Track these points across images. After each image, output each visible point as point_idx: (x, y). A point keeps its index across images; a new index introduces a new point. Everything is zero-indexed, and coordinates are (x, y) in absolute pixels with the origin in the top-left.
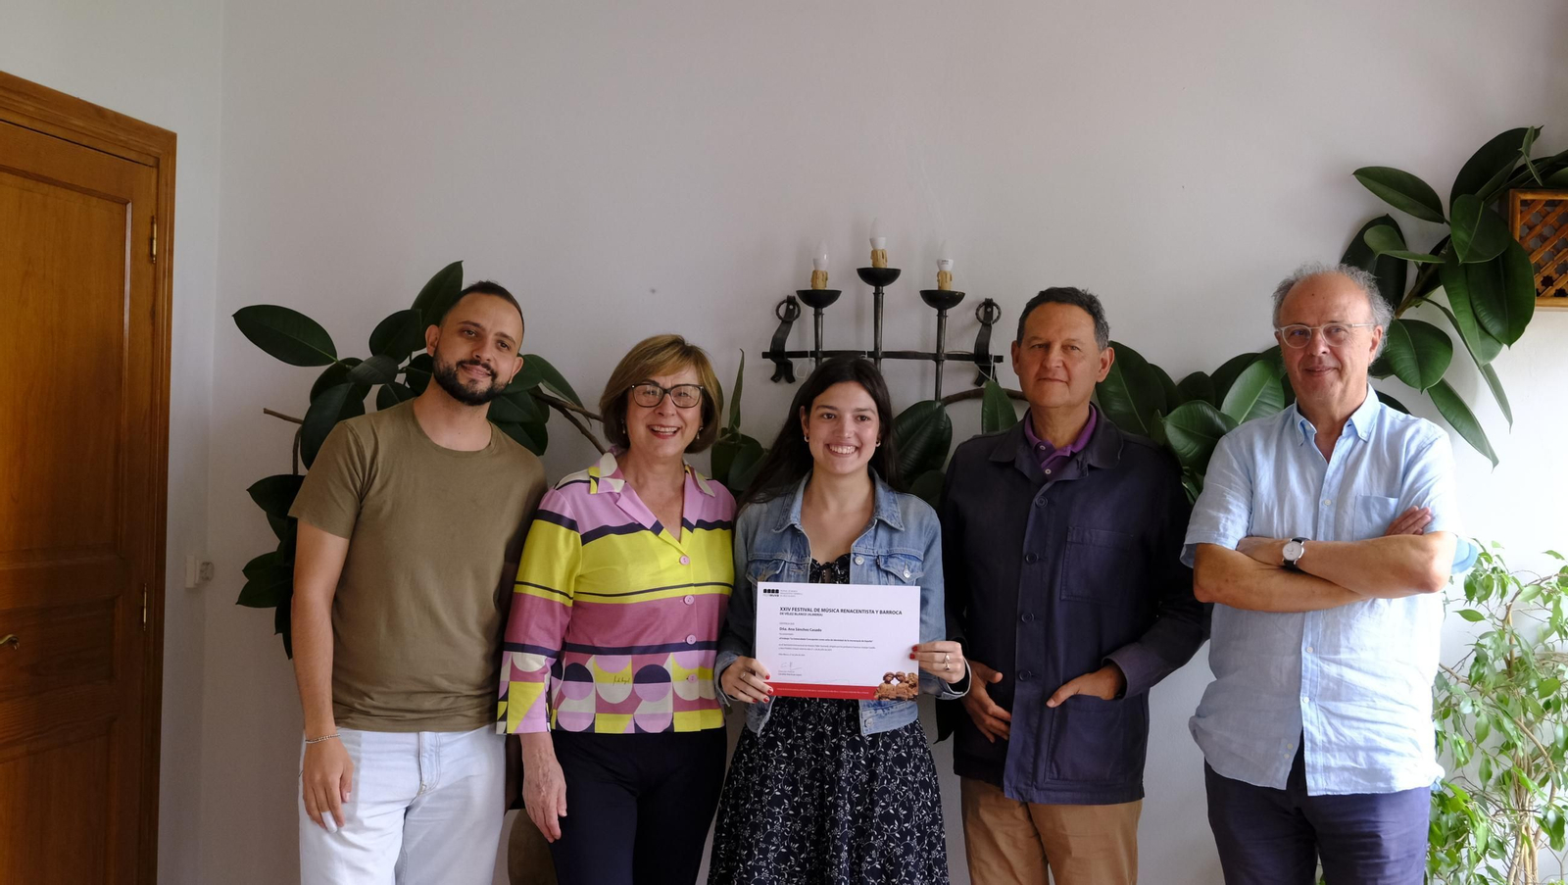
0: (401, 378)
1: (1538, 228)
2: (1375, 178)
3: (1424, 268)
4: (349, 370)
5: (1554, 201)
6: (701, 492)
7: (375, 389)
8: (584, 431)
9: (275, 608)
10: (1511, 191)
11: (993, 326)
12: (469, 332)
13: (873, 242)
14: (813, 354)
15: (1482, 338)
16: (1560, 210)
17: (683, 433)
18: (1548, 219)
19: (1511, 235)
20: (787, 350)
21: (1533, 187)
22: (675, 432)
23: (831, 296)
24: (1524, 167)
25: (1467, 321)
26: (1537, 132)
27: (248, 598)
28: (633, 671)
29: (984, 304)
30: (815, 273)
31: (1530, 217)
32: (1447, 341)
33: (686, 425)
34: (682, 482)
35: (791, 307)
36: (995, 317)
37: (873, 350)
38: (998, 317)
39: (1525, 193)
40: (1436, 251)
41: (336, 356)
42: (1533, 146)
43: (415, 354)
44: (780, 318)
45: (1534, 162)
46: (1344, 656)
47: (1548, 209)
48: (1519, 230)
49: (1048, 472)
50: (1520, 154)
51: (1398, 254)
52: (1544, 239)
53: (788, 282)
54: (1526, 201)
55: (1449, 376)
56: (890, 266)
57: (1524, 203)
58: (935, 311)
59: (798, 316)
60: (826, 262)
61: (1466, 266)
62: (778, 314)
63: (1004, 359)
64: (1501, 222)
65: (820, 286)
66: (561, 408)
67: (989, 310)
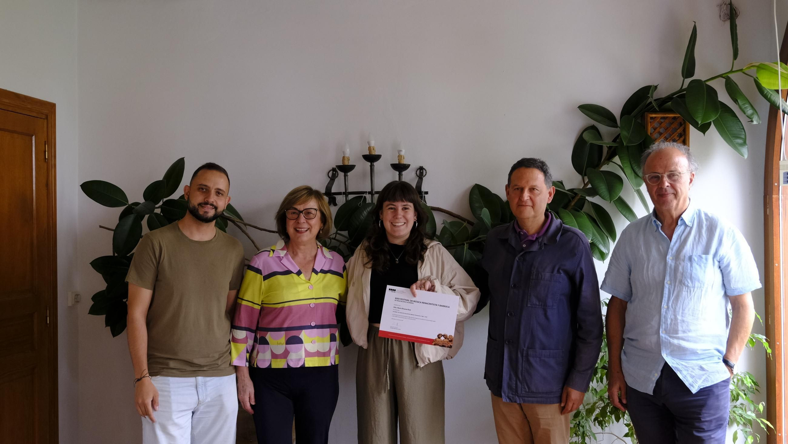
0: (158, 211)
1: (658, 129)
2: (587, 109)
3: (610, 148)
4: (134, 208)
5: (664, 117)
6: (325, 257)
7: (147, 216)
8: (243, 231)
9: (104, 316)
10: (646, 113)
11: (424, 178)
12: (202, 189)
13: (369, 143)
14: (344, 193)
15: (635, 178)
16: (667, 121)
17: (310, 231)
18: (662, 124)
19: (647, 132)
20: (332, 192)
21: (655, 112)
22: (307, 230)
23: (352, 167)
24: (651, 103)
25: (628, 171)
26: (656, 87)
27: (94, 311)
28: (285, 339)
29: (419, 169)
30: (344, 157)
31: (656, 124)
32: (620, 180)
33: (312, 227)
34: (315, 253)
35: (334, 173)
36: (424, 175)
37: (370, 190)
38: (426, 174)
39: (652, 114)
40: (614, 141)
41: (128, 202)
42: (655, 93)
43: (165, 200)
44: (329, 177)
45: (655, 100)
46: (680, 335)
47: (662, 120)
48: (650, 130)
49: (524, 246)
50: (649, 97)
51: (598, 143)
52: (661, 134)
53: (333, 161)
54: (652, 117)
55: (622, 194)
56: (377, 153)
57: (652, 118)
58: (398, 173)
59: (337, 177)
60: (348, 153)
61: (628, 147)
62: (328, 176)
63: (429, 193)
64: (643, 126)
65: (346, 163)
66: (233, 222)
67: (422, 171)
